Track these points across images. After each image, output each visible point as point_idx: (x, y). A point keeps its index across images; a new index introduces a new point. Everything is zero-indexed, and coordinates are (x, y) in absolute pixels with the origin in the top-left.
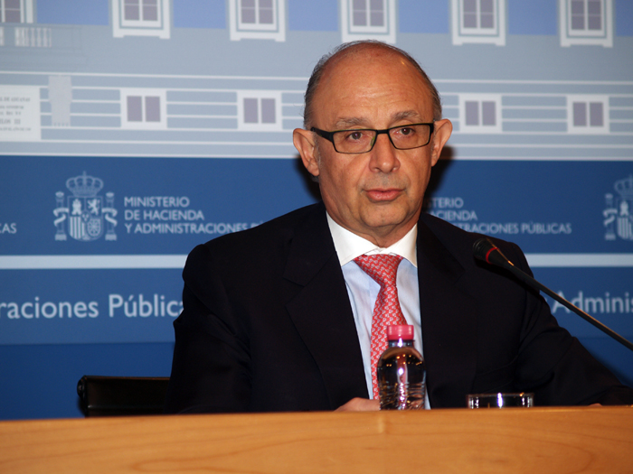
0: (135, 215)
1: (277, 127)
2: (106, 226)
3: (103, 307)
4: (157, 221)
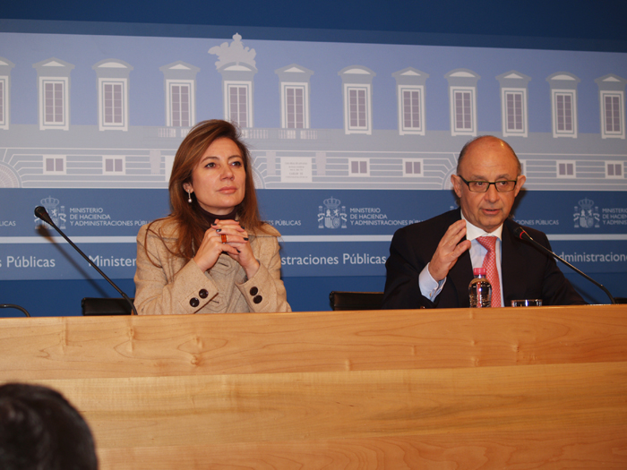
0: (355, 217)
1: (421, 175)
2: (342, 222)
3: (341, 260)
4: (365, 219)
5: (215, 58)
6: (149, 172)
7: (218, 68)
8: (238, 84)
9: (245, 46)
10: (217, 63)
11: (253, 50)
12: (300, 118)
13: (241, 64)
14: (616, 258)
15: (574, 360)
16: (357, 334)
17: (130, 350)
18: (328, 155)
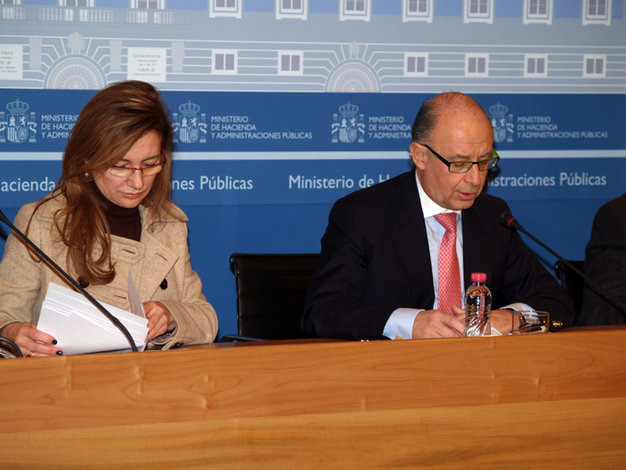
0: (217, 127)
1: (300, 73)
2: (201, 134)
3: (197, 184)
4: (229, 131)
14: (531, 181)
15: (598, 394)
16: (373, 368)
17: (139, 393)
18: (187, 45)
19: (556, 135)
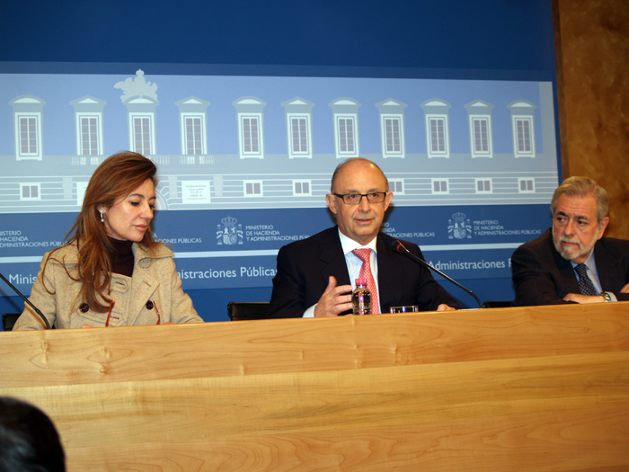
0: (251, 233)
1: (309, 194)
3: (238, 273)
4: (260, 236)
5: (120, 92)
6: (62, 197)
7: (123, 101)
8: (142, 115)
9: (147, 81)
10: (122, 97)
11: (155, 85)
12: (199, 145)
13: (144, 97)
14: (487, 265)
15: (447, 360)
16: (250, 341)
17: (44, 361)
18: (224, 178)
19: (503, 233)
